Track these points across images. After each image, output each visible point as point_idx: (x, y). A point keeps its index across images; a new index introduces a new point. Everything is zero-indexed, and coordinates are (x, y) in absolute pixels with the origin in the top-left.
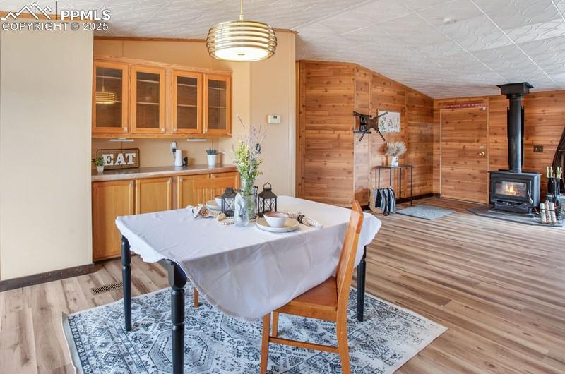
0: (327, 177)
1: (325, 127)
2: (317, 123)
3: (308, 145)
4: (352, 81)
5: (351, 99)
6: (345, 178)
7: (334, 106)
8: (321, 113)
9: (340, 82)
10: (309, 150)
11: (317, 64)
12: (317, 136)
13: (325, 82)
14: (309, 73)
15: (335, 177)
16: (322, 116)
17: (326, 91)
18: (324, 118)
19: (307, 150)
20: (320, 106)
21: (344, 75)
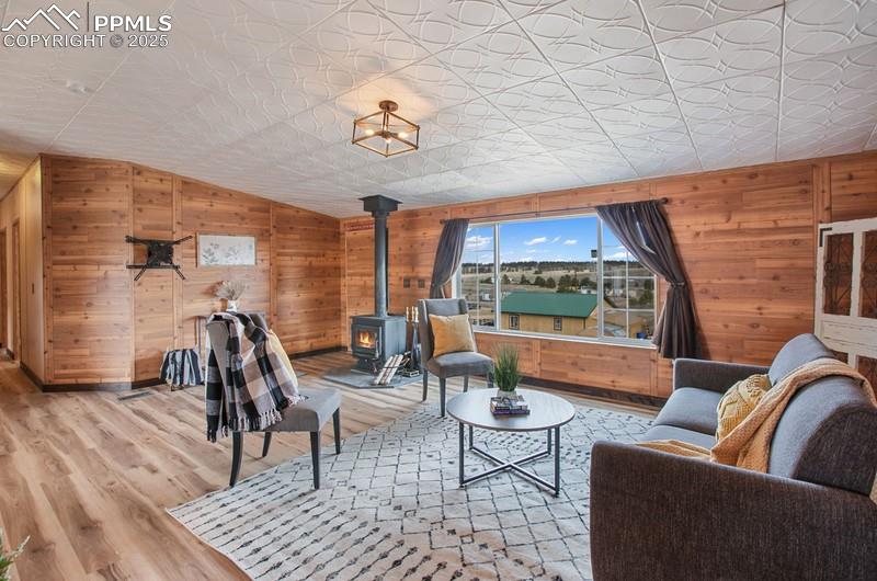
0: (91, 338)
1: (84, 260)
2: (72, 253)
3: (57, 290)
4: (125, 189)
5: (122, 216)
6: (117, 338)
7: (97, 227)
8: (75, 238)
9: (108, 190)
10: (60, 296)
11: (69, 161)
12: (72, 274)
13: (83, 189)
14: (56, 176)
15: (102, 338)
16: (80, 242)
17: (85, 204)
18: (82, 247)
19: (56, 297)
20: (75, 227)
21: (114, 179)
